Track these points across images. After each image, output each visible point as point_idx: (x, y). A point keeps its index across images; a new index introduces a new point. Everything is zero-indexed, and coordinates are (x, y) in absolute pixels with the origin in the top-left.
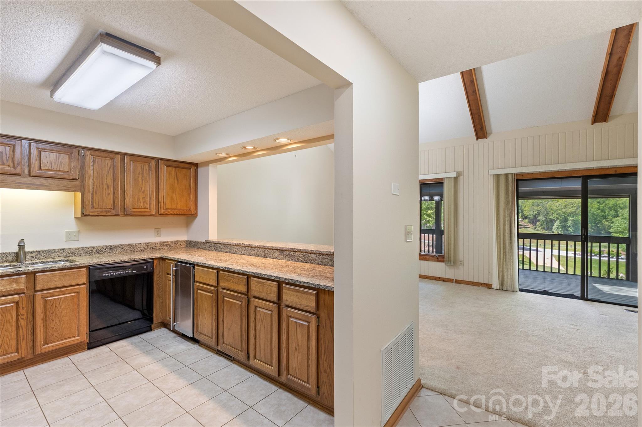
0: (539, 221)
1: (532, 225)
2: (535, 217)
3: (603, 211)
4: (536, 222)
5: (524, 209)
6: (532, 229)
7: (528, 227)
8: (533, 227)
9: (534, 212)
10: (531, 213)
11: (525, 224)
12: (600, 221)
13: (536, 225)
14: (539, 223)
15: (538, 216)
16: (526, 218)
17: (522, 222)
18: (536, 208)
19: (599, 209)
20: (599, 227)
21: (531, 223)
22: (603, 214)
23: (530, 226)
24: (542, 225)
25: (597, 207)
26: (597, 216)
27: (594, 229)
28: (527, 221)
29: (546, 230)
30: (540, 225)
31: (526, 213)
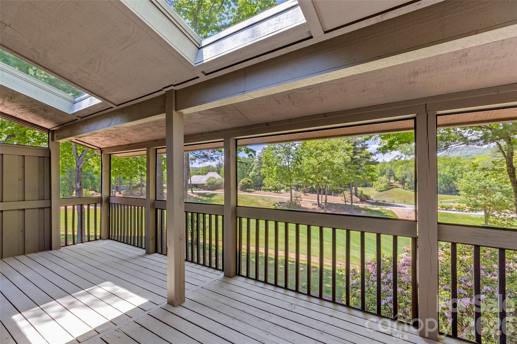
0: (406, 182)
1: (402, 186)
2: (403, 179)
3: (453, 174)
4: (404, 183)
5: (396, 173)
6: (402, 188)
7: (399, 187)
8: (402, 187)
9: (402, 175)
10: (400, 176)
11: (397, 185)
12: (451, 182)
13: (404, 186)
14: (407, 183)
15: (405, 178)
16: (397, 180)
17: (394, 183)
18: (403, 172)
19: (450, 172)
20: (451, 186)
21: (400, 184)
22: (453, 176)
23: (400, 186)
24: (408, 185)
25: (449, 171)
26: (449, 177)
27: (447, 188)
28: (398, 182)
29: (412, 190)
30: (407, 185)
31: (397, 176)
